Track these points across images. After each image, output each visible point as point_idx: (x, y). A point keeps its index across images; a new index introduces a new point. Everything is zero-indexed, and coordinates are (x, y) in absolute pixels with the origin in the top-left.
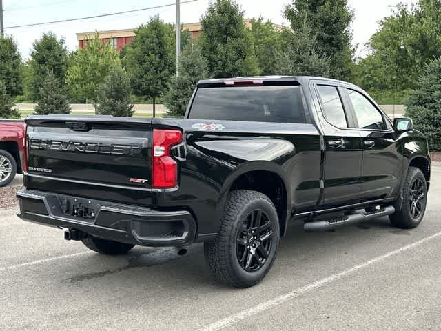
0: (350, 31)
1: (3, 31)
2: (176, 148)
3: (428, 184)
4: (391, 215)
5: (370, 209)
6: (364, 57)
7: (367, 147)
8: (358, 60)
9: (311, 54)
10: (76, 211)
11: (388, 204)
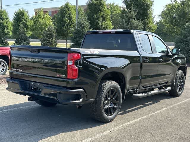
0: (152, 10)
1: (1, 7)
2: (78, 62)
3: (185, 78)
4: (169, 91)
5: (160, 88)
6: (158, 21)
7: (160, 62)
8: (156, 22)
9: (134, 20)
10: (33, 88)
11: (168, 86)
